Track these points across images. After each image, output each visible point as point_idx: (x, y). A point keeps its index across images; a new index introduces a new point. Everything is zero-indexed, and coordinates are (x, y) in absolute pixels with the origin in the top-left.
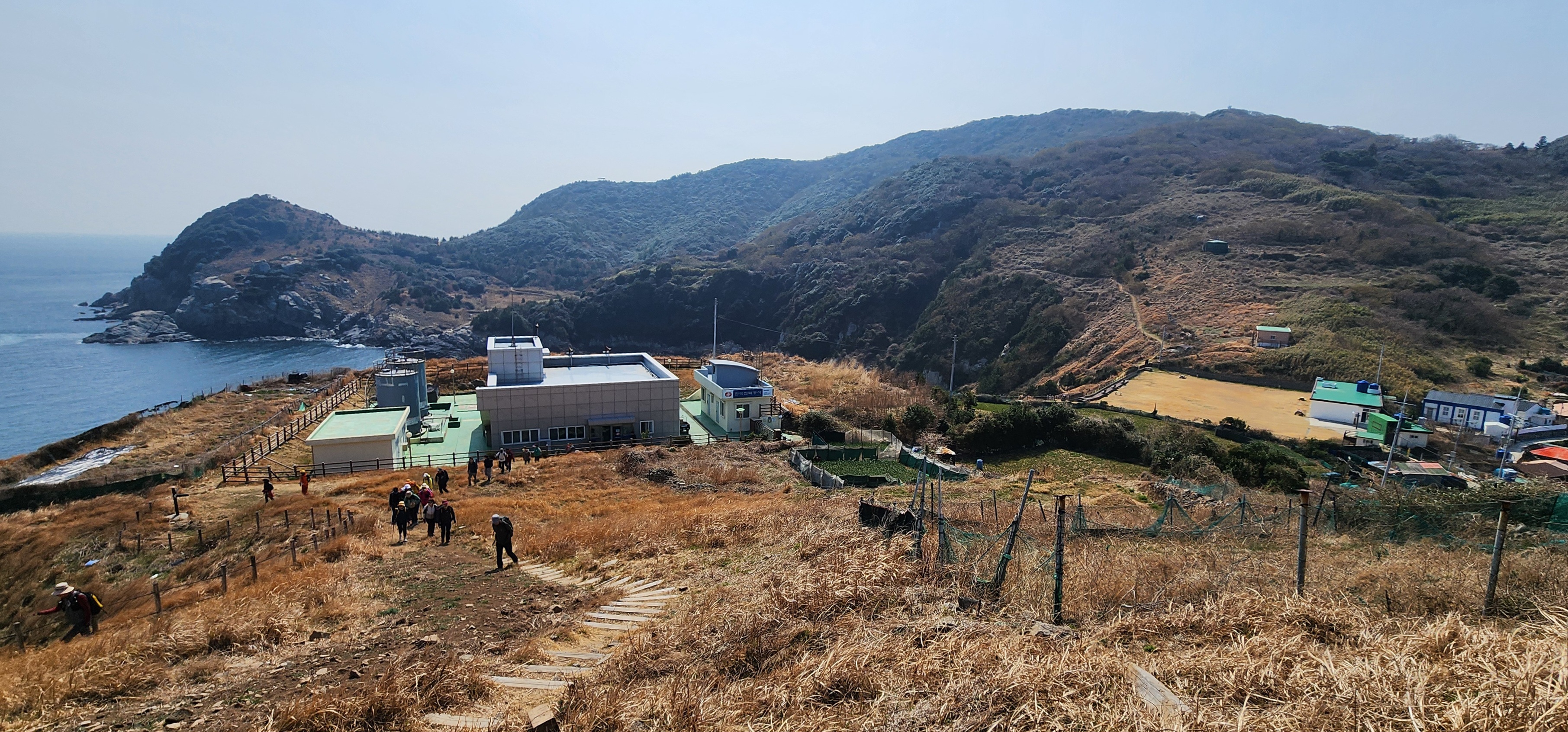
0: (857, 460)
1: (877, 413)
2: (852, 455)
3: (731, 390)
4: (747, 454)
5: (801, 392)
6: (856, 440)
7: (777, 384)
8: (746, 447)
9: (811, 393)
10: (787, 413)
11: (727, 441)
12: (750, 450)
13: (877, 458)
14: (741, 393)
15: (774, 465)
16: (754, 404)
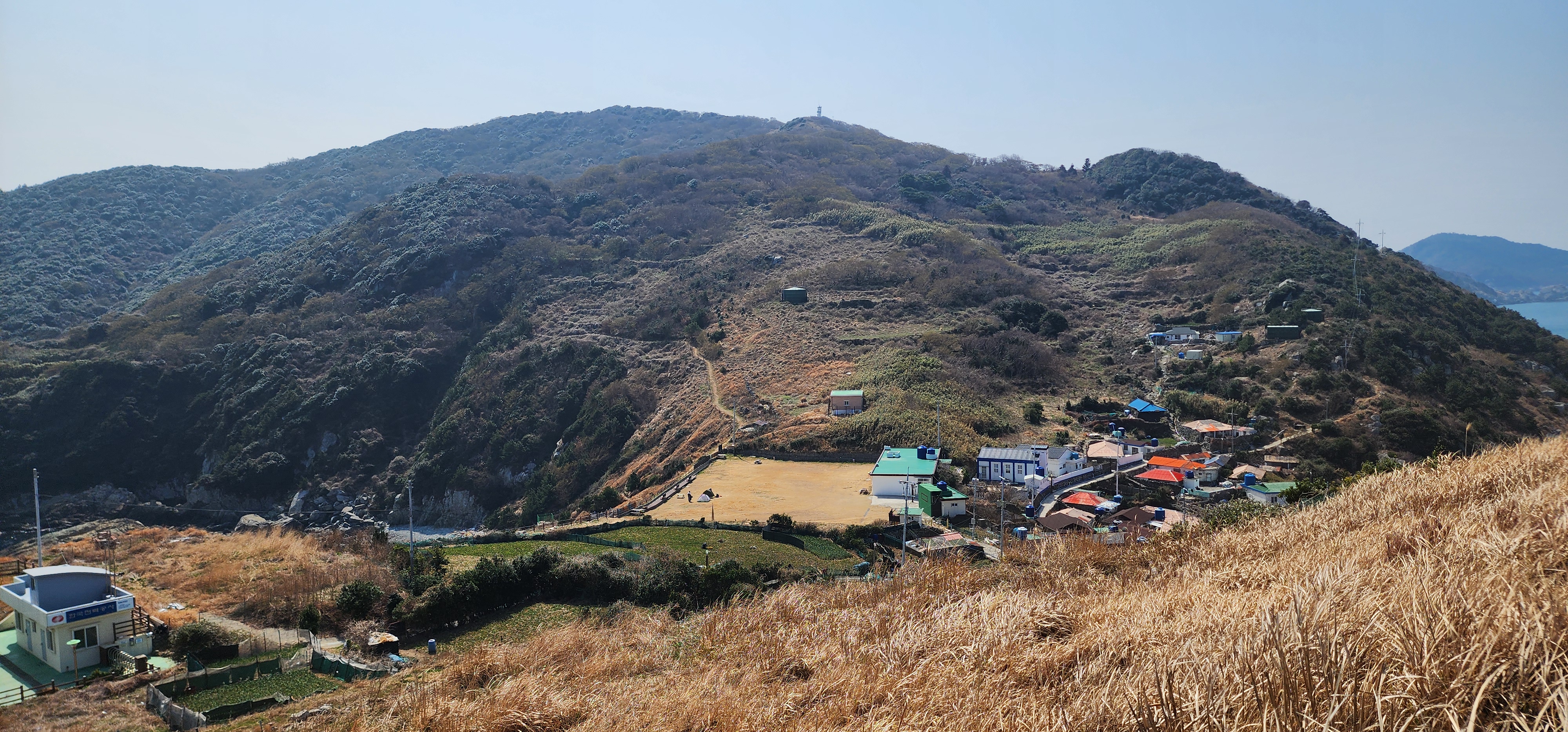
0: (252, 679)
1: (302, 602)
2: (242, 675)
3: (62, 612)
4: (81, 707)
5: (188, 589)
6: (257, 649)
7: (152, 581)
8: (81, 696)
9: (207, 588)
10: (162, 627)
11: (53, 691)
12: (87, 698)
13: (280, 670)
14: (80, 614)
15: (124, 713)
16: (103, 626)
